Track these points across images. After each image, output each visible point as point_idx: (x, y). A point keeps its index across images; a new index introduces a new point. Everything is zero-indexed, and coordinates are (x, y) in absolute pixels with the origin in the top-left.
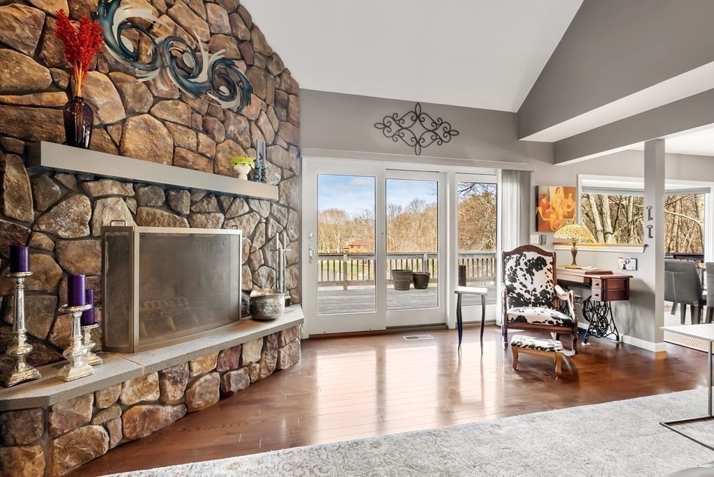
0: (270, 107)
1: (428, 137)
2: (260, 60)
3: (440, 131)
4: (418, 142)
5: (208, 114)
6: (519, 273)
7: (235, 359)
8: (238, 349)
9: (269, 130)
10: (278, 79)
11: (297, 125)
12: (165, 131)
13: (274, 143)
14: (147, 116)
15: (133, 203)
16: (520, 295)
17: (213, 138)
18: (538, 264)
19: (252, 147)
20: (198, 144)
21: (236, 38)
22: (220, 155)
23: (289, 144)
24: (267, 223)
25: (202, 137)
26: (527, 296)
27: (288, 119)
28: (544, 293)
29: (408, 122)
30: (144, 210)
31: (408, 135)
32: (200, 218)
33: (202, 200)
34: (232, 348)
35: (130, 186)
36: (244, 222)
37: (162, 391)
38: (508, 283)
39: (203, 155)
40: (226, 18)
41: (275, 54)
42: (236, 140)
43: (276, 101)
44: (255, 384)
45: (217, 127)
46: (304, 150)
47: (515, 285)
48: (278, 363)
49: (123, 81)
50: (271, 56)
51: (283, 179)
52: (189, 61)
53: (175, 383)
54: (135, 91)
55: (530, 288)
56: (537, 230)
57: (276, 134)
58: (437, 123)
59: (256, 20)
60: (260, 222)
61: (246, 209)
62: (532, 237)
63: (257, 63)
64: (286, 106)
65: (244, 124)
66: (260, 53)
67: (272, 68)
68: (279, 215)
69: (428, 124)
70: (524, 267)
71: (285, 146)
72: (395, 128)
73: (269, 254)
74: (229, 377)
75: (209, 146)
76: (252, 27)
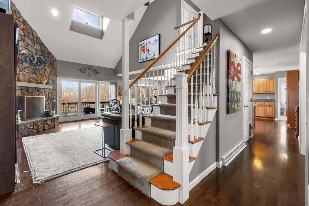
0: (49, 66)
1: (92, 73)
2: (47, 55)
3: (95, 72)
4: (90, 74)
5: (35, 69)
6: (113, 105)
7: (46, 123)
8: (46, 121)
9: (49, 71)
10: (51, 58)
11: (56, 69)
12: (27, 75)
13: (50, 74)
14: (23, 72)
15: (21, 90)
16: (112, 109)
17: (36, 75)
18: (116, 103)
19: (45, 76)
20: (33, 76)
21: (41, 50)
22: (38, 79)
23: (54, 74)
24: (48, 94)
25: (34, 75)
26: (114, 109)
27: (54, 68)
28: (117, 109)
29: (87, 70)
30: (23, 92)
31: (87, 73)
32: (34, 93)
33: (34, 89)
34: (45, 120)
35: (20, 87)
36: (43, 94)
37: (34, 127)
38: (110, 107)
39: (34, 79)
40: (39, 47)
41: (50, 52)
42: (41, 75)
43: (50, 64)
44: (50, 129)
45: (37, 72)
46: (58, 76)
47: (112, 107)
48: (54, 125)
49: (19, 65)
50: (49, 53)
51: (52, 83)
52: (32, 58)
53: (36, 126)
54: (21, 67)
55: (114, 108)
56: (119, 95)
57: (51, 72)
58: (95, 70)
59: (46, 45)
60: (47, 94)
61: (44, 91)
62: (118, 97)
63: (46, 55)
64: (53, 65)
65: (43, 71)
66: (47, 53)
67: (50, 56)
68: (51, 92)
69: (92, 70)
70: (114, 104)
71: (53, 75)
72: (83, 71)
73: (49, 102)
74: (45, 126)
75: (36, 77)
76: (45, 47)
